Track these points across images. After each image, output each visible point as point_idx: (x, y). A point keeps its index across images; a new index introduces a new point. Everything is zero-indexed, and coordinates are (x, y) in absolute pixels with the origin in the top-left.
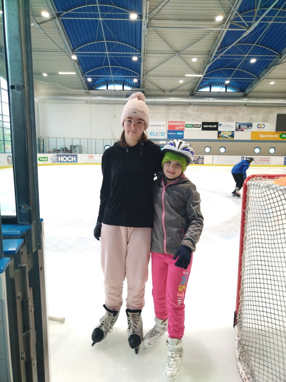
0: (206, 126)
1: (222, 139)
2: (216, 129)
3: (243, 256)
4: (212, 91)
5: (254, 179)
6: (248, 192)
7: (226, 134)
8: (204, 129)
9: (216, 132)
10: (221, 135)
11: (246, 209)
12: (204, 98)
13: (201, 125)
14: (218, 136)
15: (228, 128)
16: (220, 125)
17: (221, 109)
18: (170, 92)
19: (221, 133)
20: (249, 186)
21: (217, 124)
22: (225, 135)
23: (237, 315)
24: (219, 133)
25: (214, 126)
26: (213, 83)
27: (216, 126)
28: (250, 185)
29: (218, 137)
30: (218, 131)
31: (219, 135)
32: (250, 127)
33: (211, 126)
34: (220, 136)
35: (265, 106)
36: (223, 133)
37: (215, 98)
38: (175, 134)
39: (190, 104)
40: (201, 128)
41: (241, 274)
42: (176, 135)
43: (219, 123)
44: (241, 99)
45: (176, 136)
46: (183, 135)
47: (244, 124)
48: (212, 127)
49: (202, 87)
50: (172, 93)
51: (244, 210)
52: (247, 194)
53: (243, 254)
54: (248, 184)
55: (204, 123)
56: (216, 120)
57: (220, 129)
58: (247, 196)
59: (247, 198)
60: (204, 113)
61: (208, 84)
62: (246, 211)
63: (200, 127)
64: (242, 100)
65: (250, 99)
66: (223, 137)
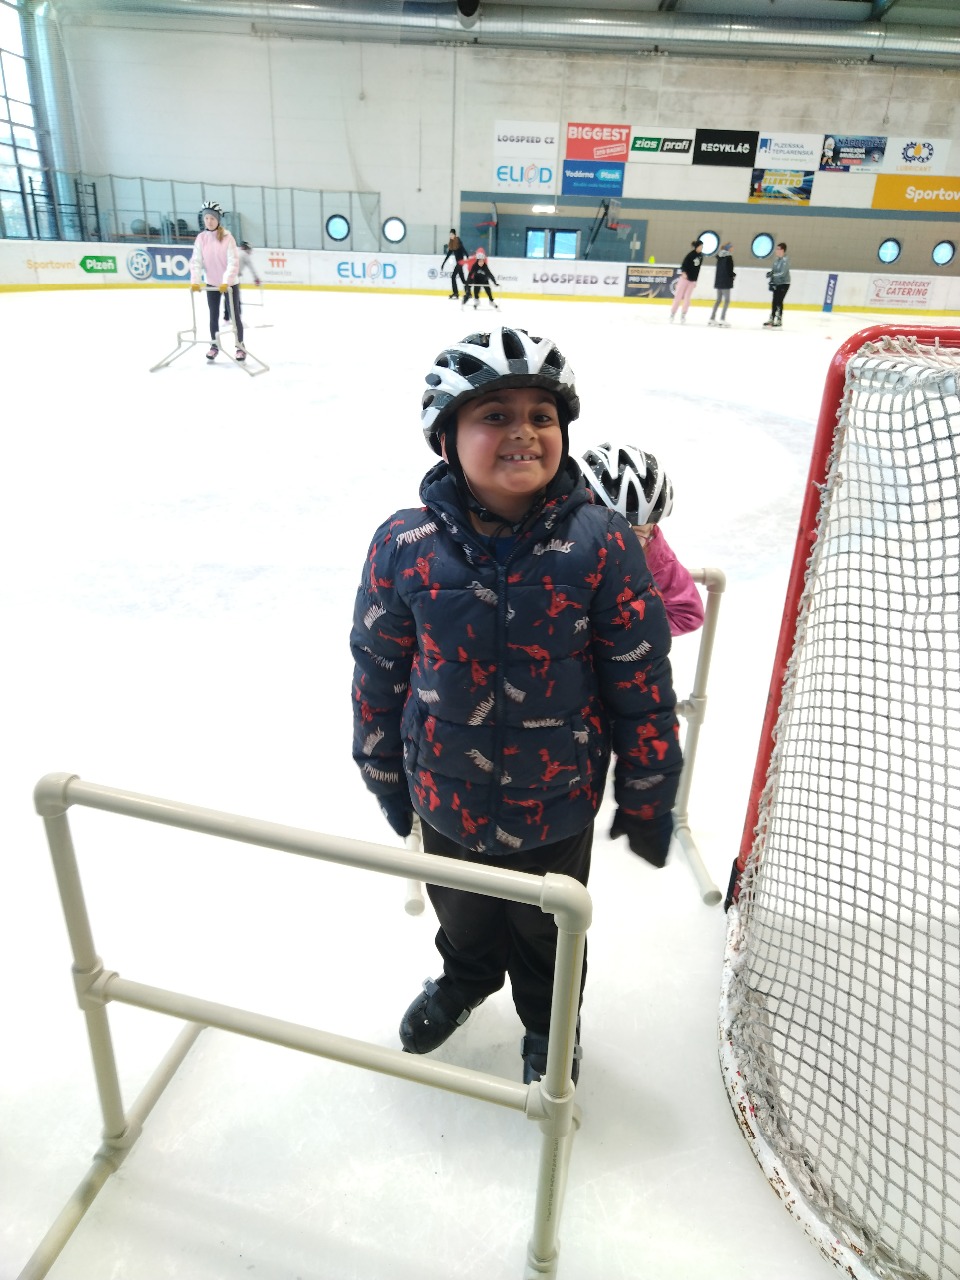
0: (710, 145)
1: (764, 201)
2: (747, 160)
3: (792, 669)
5: (879, 345)
6: (844, 405)
7: (781, 181)
8: (701, 158)
9: (746, 173)
10: (764, 185)
11: (826, 481)
12: (712, 23)
13: (691, 141)
14: (753, 190)
15: (792, 156)
16: (765, 143)
17: (773, 74)
19: (767, 176)
20: (853, 376)
21: (751, 137)
22: (777, 187)
23: (742, 875)
24: (758, 175)
25: (739, 149)
27: (747, 146)
28: (857, 373)
29: (752, 194)
30: (753, 166)
31: (756, 186)
32: (876, 156)
33: (728, 148)
34: (759, 189)
35: (945, 68)
36: (773, 178)
37: (756, 24)
38: (591, 175)
39: (656, 49)
40: (691, 154)
41: (773, 732)
42: (596, 180)
43: (761, 136)
44: (857, 32)
45: (595, 185)
46: (620, 183)
47: (855, 144)
48: (733, 151)
51: (819, 486)
52: (838, 414)
53: (792, 662)
54: (847, 369)
55: (703, 135)
56: (750, 124)
57: (762, 159)
58: (835, 422)
59: (838, 430)
60: (707, 91)
62: (825, 490)
63: (687, 151)
64: (862, 36)
65: (893, 34)
66: (769, 193)
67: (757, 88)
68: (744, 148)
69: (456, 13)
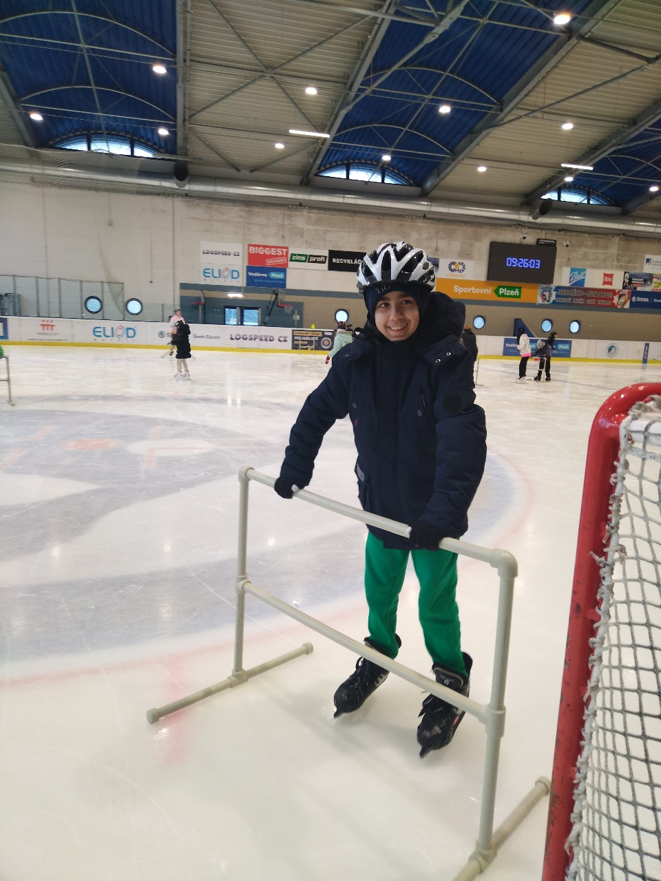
0: (338, 259)
4: (351, 177)
6: (620, 470)
11: (605, 554)
12: (333, 192)
17: (371, 222)
18: (251, 171)
20: (630, 439)
21: (361, 256)
25: (355, 262)
26: (353, 159)
27: (360, 261)
28: (637, 436)
33: (349, 261)
35: (466, 223)
37: (359, 195)
38: (265, 275)
39: (300, 205)
42: (268, 278)
44: (415, 202)
45: (268, 281)
46: (284, 280)
48: (352, 263)
49: (328, 166)
50: (257, 174)
51: (597, 558)
52: (612, 480)
54: (622, 433)
58: (612, 489)
59: (614, 498)
61: (342, 160)
62: (605, 565)
64: (418, 204)
65: (435, 204)
69: (173, 179)
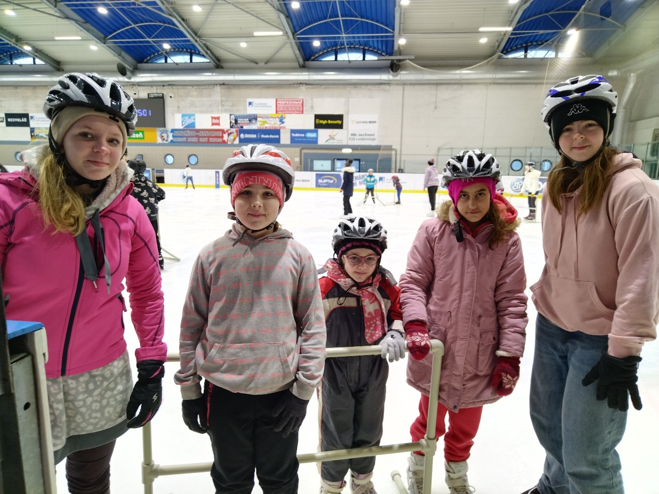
0: (11, 119)
1: (37, 140)
2: (27, 124)
7: (42, 132)
8: (9, 124)
9: (27, 129)
10: (35, 134)
13: (3, 118)
14: (32, 136)
15: (43, 122)
16: (32, 117)
19: (36, 130)
21: (26, 116)
22: (41, 135)
24: (32, 130)
25: (23, 120)
27: (25, 119)
29: (32, 137)
30: (31, 128)
31: (33, 134)
33: (19, 120)
34: (34, 136)
36: (38, 131)
40: (4, 123)
43: (30, 115)
48: (20, 121)
55: (8, 116)
56: (25, 110)
57: (33, 124)
60: (5, 99)
63: (3, 122)
66: (37, 137)
67: (24, 97)
68: (24, 120)
